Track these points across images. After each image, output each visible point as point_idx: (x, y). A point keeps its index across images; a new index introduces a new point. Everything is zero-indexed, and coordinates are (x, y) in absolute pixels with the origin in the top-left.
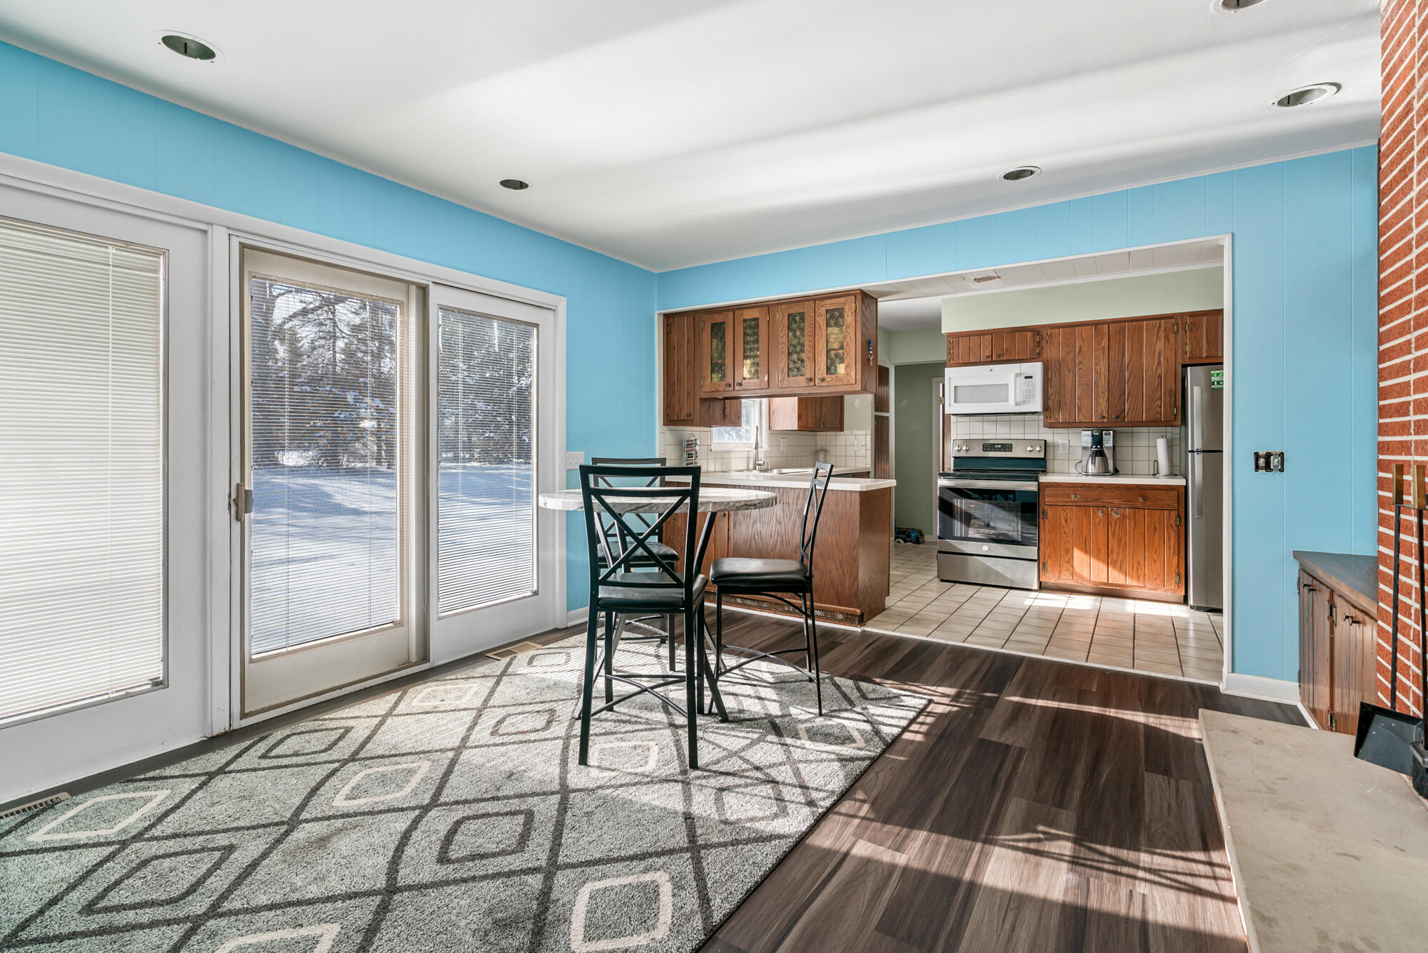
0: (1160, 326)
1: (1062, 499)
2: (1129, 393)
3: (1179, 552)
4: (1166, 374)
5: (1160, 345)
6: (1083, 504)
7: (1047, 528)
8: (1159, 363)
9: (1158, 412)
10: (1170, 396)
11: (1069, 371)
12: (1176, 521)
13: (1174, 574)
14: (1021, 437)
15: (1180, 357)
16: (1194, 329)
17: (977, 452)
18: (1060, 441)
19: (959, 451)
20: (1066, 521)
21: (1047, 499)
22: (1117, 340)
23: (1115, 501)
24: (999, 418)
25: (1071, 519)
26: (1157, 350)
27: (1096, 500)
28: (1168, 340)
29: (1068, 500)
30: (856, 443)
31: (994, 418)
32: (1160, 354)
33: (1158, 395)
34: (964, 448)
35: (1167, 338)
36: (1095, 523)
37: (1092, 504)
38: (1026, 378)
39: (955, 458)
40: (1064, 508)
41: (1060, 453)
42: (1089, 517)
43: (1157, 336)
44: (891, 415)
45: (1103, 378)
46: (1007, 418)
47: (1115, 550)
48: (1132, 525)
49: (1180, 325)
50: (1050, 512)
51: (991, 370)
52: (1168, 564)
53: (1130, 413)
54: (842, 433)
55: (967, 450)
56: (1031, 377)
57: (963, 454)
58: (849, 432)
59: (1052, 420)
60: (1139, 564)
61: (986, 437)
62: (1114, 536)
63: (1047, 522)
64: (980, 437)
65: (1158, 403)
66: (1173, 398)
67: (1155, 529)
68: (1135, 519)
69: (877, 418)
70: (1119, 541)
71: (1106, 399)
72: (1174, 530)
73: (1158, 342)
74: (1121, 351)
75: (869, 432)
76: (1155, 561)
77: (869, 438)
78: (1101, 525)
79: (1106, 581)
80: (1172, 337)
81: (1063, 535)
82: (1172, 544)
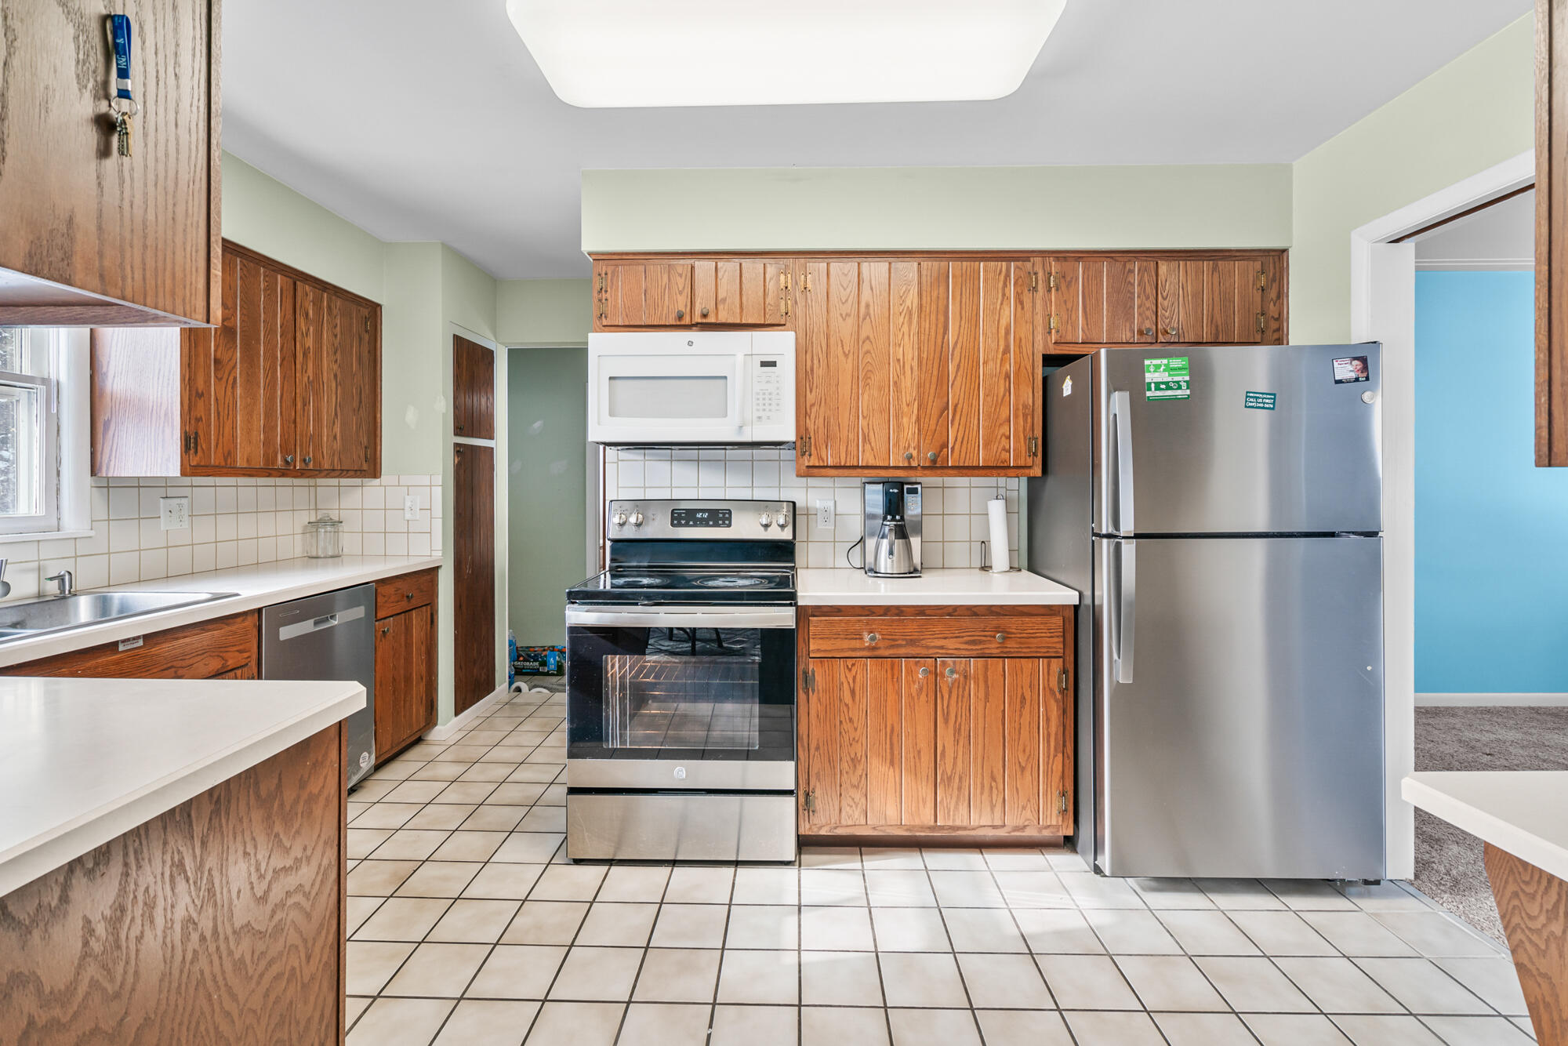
0: (1008, 275)
1: (846, 644)
2: (956, 407)
3: (1064, 746)
4: (1017, 373)
5: (1009, 312)
6: (887, 653)
7: (813, 713)
8: (1007, 350)
9: (1004, 449)
10: (1025, 416)
11: (846, 356)
12: (1060, 681)
13: (1056, 793)
14: (746, 494)
15: (1039, 338)
16: (1063, 287)
17: (660, 528)
18: (818, 504)
19: (622, 525)
20: (853, 692)
21: (815, 644)
22: (935, 294)
23: (951, 644)
24: (705, 454)
25: (864, 687)
26: (1003, 323)
27: (912, 643)
28: (1022, 303)
29: (856, 644)
30: (408, 504)
31: (693, 453)
32: (1007, 332)
33: (1004, 416)
34: (633, 519)
35: (1020, 301)
36: (910, 695)
37: (902, 651)
38: (764, 364)
39: (615, 541)
40: (850, 662)
41: (821, 528)
42: (899, 680)
43: (1004, 295)
44: (500, 444)
45: (908, 372)
46: (719, 453)
47: (950, 754)
48: (982, 694)
49: (1040, 275)
50: (820, 679)
51: (690, 343)
52: (1046, 773)
53: (957, 447)
54: (376, 482)
55: (638, 525)
56: (773, 364)
57: (629, 533)
58: (392, 480)
59: (814, 461)
60: (993, 779)
61: (677, 494)
62: (946, 721)
63: (813, 698)
64: (665, 494)
65: (1004, 430)
66: (1029, 420)
67: (1023, 698)
68: (986, 682)
69: (459, 449)
70: (957, 731)
71: (914, 418)
72: (1056, 701)
73: (1005, 306)
74: (942, 319)
75: (439, 480)
76: (1023, 769)
77: (438, 492)
78: (923, 697)
79: (932, 823)
80: (1027, 298)
81: (846, 726)
82: (1053, 729)
